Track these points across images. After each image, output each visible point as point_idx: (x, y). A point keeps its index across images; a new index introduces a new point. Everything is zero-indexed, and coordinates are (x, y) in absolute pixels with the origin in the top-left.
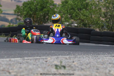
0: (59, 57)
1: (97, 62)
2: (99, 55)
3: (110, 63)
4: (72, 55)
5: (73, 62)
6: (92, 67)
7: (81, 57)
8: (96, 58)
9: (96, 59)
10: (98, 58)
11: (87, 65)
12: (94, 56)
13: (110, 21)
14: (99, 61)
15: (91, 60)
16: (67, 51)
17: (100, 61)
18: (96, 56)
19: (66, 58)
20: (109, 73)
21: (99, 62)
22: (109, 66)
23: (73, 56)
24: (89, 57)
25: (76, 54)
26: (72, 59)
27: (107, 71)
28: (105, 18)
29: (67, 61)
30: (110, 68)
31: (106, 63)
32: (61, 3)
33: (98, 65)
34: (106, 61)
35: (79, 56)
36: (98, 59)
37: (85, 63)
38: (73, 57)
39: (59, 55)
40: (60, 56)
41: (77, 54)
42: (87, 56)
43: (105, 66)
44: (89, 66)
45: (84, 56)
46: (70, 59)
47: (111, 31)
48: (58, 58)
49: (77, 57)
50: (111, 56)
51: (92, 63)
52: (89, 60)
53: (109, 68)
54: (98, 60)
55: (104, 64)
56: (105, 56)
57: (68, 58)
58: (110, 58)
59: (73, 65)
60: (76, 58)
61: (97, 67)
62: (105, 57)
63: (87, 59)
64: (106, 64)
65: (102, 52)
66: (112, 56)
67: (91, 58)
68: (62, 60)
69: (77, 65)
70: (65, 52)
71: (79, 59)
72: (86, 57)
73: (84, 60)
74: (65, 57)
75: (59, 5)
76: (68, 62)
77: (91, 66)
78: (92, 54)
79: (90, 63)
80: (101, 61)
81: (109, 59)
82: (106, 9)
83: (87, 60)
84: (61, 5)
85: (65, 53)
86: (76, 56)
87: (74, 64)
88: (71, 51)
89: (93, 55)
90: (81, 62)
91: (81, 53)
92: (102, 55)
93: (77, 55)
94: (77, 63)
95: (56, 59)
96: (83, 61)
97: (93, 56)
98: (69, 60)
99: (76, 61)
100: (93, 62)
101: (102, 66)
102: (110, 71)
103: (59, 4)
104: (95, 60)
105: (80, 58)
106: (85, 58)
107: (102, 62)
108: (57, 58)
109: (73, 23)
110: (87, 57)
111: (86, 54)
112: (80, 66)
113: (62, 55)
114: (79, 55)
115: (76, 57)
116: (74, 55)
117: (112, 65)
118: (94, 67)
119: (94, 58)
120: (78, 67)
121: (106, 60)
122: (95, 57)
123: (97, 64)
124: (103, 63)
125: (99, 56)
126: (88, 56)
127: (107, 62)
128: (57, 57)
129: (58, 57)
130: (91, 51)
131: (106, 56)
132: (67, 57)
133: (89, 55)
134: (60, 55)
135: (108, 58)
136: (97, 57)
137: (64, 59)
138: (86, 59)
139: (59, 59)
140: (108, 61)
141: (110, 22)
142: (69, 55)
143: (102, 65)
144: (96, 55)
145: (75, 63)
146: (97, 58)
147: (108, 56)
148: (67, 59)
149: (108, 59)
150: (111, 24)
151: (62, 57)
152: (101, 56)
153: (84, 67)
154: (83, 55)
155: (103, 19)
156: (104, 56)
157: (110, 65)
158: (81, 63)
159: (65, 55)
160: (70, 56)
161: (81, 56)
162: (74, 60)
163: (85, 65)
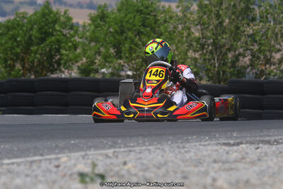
0: (88, 153)
1: (183, 161)
2: (189, 142)
3: (215, 161)
4: (120, 147)
5: (125, 163)
6: (172, 173)
7: (145, 150)
8: (180, 150)
9: (180, 152)
10: (186, 149)
11: (159, 168)
12: (176, 145)
13: (214, 59)
14: (188, 156)
15: (170, 156)
16: (109, 139)
17: (190, 158)
18: (181, 145)
19: (107, 156)
20: (212, 185)
21: (187, 161)
22: (213, 168)
23: (123, 150)
24: (163, 150)
25: (132, 145)
26: (120, 156)
27: (209, 181)
28: (200, 52)
29: (108, 161)
30: (216, 172)
31: (204, 161)
32: (89, 22)
33: (186, 166)
34: (204, 156)
35: (137, 149)
36: (186, 152)
37: (154, 166)
38: (125, 152)
39: (89, 148)
40: (92, 152)
41: (133, 142)
42: (159, 146)
43: (202, 169)
44: (163, 170)
45: (150, 147)
46: (117, 157)
47: (217, 84)
48: (86, 157)
49: (134, 151)
50: (217, 144)
51: (170, 164)
52: (163, 156)
53: (212, 174)
54: (185, 154)
55: (201, 163)
56: (203, 143)
57: (111, 155)
58: (216, 148)
59: (124, 172)
60: (132, 153)
61: (183, 172)
62: (201, 147)
63: (158, 155)
64: (205, 164)
65: (194, 134)
66: (219, 143)
67: (168, 152)
68: (97, 160)
69: (133, 171)
70: (105, 141)
71: (139, 156)
72: (156, 148)
73: (151, 156)
74: (103, 152)
75: (84, 26)
76: (112, 164)
77: (168, 172)
78: (169, 143)
79: (166, 163)
80: (194, 158)
81: (211, 150)
82: (202, 30)
83: (160, 157)
84: (90, 25)
85: (103, 142)
86: (132, 149)
87: (126, 167)
88: (117, 136)
89: (172, 143)
90: (145, 162)
91: (144, 142)
92: (196, 142)
93: (134, 146)
94: (135, 167)
95: (81, 159)
96: (149, 161)
97: (172, 145)
98: (114, 160)
99: (130, 161)
100: (172, 162)
101: (196, 170)
102: (214, 180)
103: (84, 23)
104: (179, 157)
105: (140, 153)
106: (154, 152)
107: (195, 160)
108: (83, 157)
109: (123, 70)
110: (159, 149)
111: (155, 143)
112: (141, 174)
113: (96, 148)
114: (138, 145)
115: (131, 151)
116: (126, 146)
117: (220, 164)
118: (176, 172)
119: (177, 151)
120: (136, 175)
121: (205, 153)
122: (178, 147)
123: (182, 165)
124: (199, 163)
125: (187, 145)
126: (161, 147)
127: (207, 159)
128: (83, 153)
129: (86, 155)
130: (169, 135)
131: (204, 145)
132: (110, 152)
133: (162, 145)
134: (93, 149)
135: (209, 148)
136: (184, 147)
137: (101, 158)
138: (156, 153)
139: (88, 159)
140: (209, 155)
141: (212, 61)
142: (115, 147)
143: (196, 166)
144: (181, 143)
145: (129, 165)
146: (183, 151)
147: (209, 144)
148: (110, 157)
149: (210, 152)
150: (217, 65)
151: (96, 152)
152: (192, 144)
153: (152, 175)
154: (147, 144)
155: (197, 55)
156: (200, 145)
157: (216, 166)
158: (143, 164)
159: (104, 148)
160: (117, 150)
161: (144, 148)
162: (127, 159)
163: (155, 170)
